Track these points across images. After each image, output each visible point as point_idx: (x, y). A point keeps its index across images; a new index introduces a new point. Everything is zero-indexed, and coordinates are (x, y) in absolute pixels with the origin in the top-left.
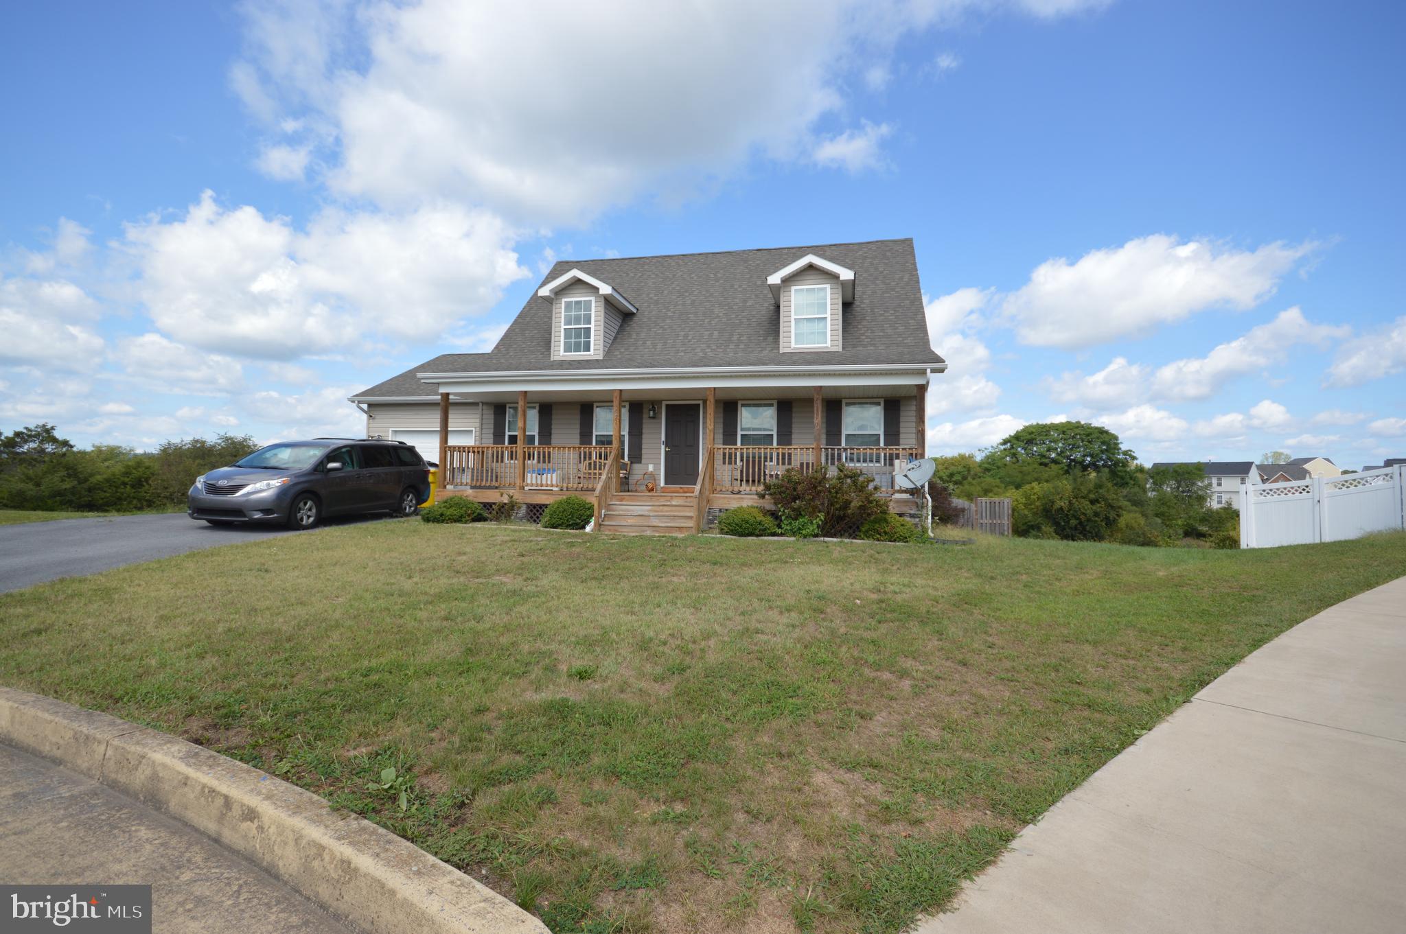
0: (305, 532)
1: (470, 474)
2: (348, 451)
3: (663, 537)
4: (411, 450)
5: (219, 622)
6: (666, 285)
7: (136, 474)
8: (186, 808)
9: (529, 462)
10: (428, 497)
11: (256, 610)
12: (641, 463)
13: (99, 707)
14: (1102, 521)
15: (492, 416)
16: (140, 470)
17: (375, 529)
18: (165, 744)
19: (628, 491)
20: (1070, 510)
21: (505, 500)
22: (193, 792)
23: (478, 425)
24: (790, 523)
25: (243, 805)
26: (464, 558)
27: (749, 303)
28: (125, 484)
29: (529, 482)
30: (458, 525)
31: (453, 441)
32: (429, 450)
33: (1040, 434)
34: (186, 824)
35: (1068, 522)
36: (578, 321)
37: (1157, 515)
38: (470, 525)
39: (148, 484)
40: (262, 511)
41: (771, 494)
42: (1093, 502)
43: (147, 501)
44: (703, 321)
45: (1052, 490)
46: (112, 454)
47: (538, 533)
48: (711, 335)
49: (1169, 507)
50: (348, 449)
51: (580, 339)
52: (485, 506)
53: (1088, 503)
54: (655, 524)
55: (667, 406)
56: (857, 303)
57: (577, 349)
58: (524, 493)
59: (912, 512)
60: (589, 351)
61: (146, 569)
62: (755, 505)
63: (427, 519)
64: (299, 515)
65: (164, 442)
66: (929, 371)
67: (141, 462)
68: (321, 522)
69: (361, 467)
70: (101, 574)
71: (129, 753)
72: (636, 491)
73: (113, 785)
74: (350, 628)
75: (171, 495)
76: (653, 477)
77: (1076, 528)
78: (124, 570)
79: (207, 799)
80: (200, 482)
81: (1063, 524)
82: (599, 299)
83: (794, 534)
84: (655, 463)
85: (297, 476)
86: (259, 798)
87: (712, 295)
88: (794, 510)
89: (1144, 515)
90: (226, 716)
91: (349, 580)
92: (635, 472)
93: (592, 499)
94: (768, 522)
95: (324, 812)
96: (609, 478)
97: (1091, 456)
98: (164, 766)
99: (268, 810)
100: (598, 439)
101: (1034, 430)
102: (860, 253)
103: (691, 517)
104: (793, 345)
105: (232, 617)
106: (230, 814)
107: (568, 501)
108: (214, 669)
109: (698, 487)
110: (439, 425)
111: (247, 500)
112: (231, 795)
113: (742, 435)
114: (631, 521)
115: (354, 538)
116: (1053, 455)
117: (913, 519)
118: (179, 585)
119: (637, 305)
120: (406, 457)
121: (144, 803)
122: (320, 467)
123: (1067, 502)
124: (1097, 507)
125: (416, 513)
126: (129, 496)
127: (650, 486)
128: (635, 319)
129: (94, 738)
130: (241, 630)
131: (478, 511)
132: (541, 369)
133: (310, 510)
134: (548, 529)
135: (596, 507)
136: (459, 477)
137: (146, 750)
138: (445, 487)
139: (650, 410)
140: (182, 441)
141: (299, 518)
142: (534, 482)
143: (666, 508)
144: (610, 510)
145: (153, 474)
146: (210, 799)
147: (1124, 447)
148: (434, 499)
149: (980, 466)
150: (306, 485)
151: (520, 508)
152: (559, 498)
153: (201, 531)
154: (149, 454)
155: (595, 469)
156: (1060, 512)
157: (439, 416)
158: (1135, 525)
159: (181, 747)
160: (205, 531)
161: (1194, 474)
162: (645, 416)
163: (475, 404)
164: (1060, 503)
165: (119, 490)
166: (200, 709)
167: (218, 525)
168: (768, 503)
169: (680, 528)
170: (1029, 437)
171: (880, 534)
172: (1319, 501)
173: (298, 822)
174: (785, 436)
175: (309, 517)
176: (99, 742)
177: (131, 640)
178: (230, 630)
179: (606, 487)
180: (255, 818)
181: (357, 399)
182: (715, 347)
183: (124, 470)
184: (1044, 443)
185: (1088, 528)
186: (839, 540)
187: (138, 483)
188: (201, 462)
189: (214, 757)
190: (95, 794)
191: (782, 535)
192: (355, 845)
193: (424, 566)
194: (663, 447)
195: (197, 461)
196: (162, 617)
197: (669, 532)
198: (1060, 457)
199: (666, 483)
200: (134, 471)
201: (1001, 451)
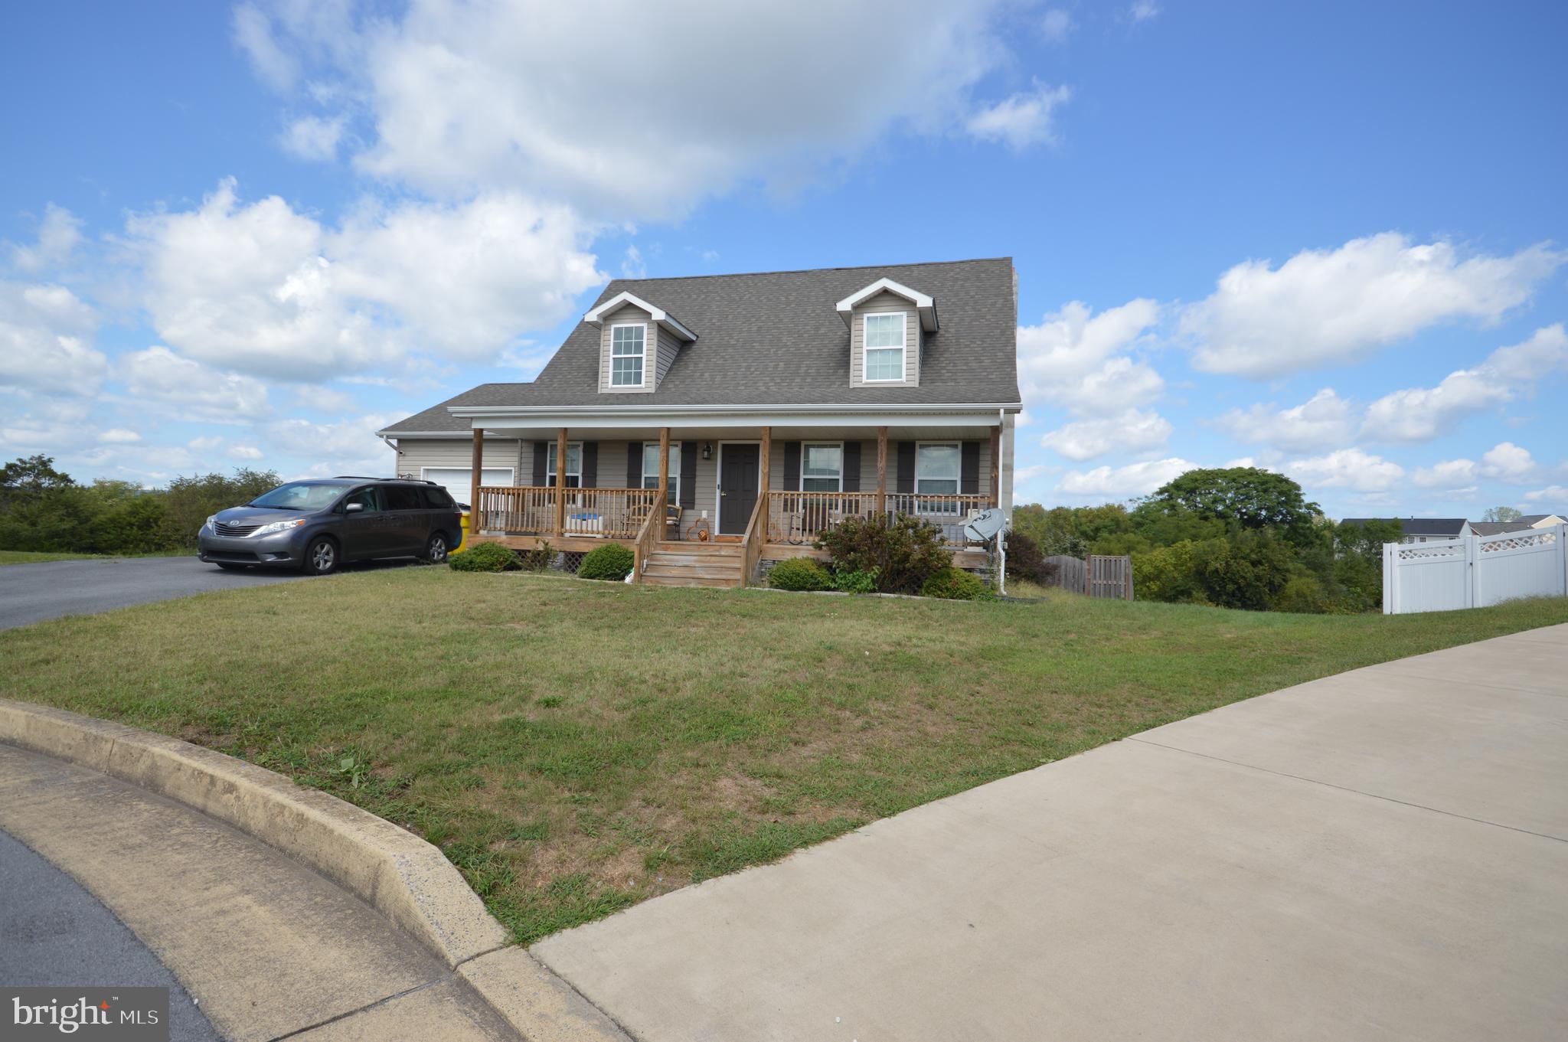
0: (321, 577)
1: (504, 518)
2: (371, 492)
3: (704, 589)
4: (442, 491)
5: (220, 656)
6: (731, 308)
7: (144, 514)
8: (179, 789)
9: (568, 506)
10: (460, 543)
11: (258, 647)
12: (693, 508)
13: (108, 717)
14: (1265, 586)
15: (532, 455)
16: (148, 509)
17: (396, 575)
18: (164, 741)
19: (679, 540)
20: (1228, 572)
21: (541, 547)
22: (185, 775)
23: (516, 464)
24: (845, 577)
25: (225, 781)
26: (483, 605)
27: (823, 330)
28: (131, 525)
29: (568, 527)
30: (488, 573)
31: (486, 482)
32: (460, 491)
33: (1204, 482)
34: (179, 801)
35: (1225, 587)
36: (628, 351)
37: (1342, 581)
38: (501, 574)
39: (157, 525)
40: (275, 554)
41: (827, 545)
42: (1254, 564)
43: (156, 544)
44: (769, 350)
45: (1207, 549)
46: (116, 491)
47: (572, 583)
48: (776, 367)
49: (1358, 572)
50: (371, 489)
51: (629, 370)
52: (520, 554)
53: (1248, 564)
54: (701, 576)
55: (724, 446)
56: (942, 332)
57: (627, 381)
58: (563, 540)
59: (983, 567)
60: (640, 383)
61: (152, 610)
62: (812, 557)
63: (455, 567)
64: (315, 559)
65: (175, 478)
66: (1002, 411)
67: (150, 500)
68: (339, 567)
69: (384, 509)
70: (107, 613)
71: (132, 748)
72: (688, 540)
73: (118, 775)
74: (346, 663)
75: (183, 538)
76: (707, 524)
77: (1233, 595)
78: (130, 610)
79: (196, 779)
80: (211, 522)
81: (1218, 589)
82: (651, 326)
83: (849, 589)
84: (709, 510)
85: (314, 517)
86: (239, 776)
87: (781, 320)
88: (850, 562)
89: (1324, 580)
90: (218, 725)
91: (357, 623)
92: (687, 518)
93: (633, 547)
94: (822, 575)
95: (289, 785)
96: (653, 525)
97: (1268, 509)
98: (162, 757)
99: (243, 784)
100: (648, 482)
101: (1198, 477)
102: (952, 274)
103: (739, 569)
104: (864, 380)
105: (234, 652)
106: (214, 789)
107: (607, 550)
108: (211, 691)
109: (746, 536)
110: (471, 463)
111: (260, 542)
112: (216, 774)
113: (805, 479)
114: (675, 572)
115: (372, 584)
116: (1220, 508)
117: (983, 575)
118: (184, 625)
119: (697, 332)
120: (435, 498)
121: (144, 787)
122: (339, 508)
123: (1223, 563)
124: (1259, 570)
125: (444, 560)
126: (136, 539)
127: (703, 534)
128: (694, 347)
129: (102, 738)
130: (241, 663)
131: (511, 559)
132: (583, 404)
133: (327, 554)
134: (584, 580)
135: (636, 555)
136: (493, 521)
137: (147, 745)
138: (477, 532)
139: (704, 450)
140: (197, 477)
141: (315, 562)
142: (573, 528)
143: (713, 559)
144: (654, 560)
145: (162, 514)
146: (198, 780)
147: (1307, 499)
148: (466, 545)
149: (1130, 520)
150: (324, 527)
151: (555, 556)
152: (598, 546)
153: (212, 574)
154: (158, 491)
155: (639, 514)
156: (1216, 575)
157: (471, 454)
158: (1308, 592)
159: (178, 744)
160: (215, 574)
161: (1390, 532)
162: (699, 457)
163: (513, 441)
164: (1218, 565)
165: (124, 532)
166: (196, 719)
167: (229, 569)
168: (824, 556)
169: (727, 581)
170: (1192, 485)
171: (941, 591)
172: (1471, 564)
173: (267, 791)
174: (852, 480)
175: (326, 562)
176: (106, 741)
177: (136, 669)
178: (230, 662)
179: (648, 535)
180: (233, 790)
181: (386, 433)
182: (778, 381)
183: (129, 509)
184: (1210, 493)
185: (1248, 594)
186: (896, 596)
187: (147, 524)
188: (218, 501)
189: (205, 751)
190: (102, 781)
191: (835, 589)
192: (308, 804)
193: (437, 612)
194: (718, 491)
195: (213, 501)
196: (166, 651)
197: (714, 585)
198: (1228, 510)
199: (721, 532)
200: (141, 510)
201: (1156, 503)
